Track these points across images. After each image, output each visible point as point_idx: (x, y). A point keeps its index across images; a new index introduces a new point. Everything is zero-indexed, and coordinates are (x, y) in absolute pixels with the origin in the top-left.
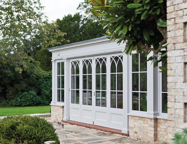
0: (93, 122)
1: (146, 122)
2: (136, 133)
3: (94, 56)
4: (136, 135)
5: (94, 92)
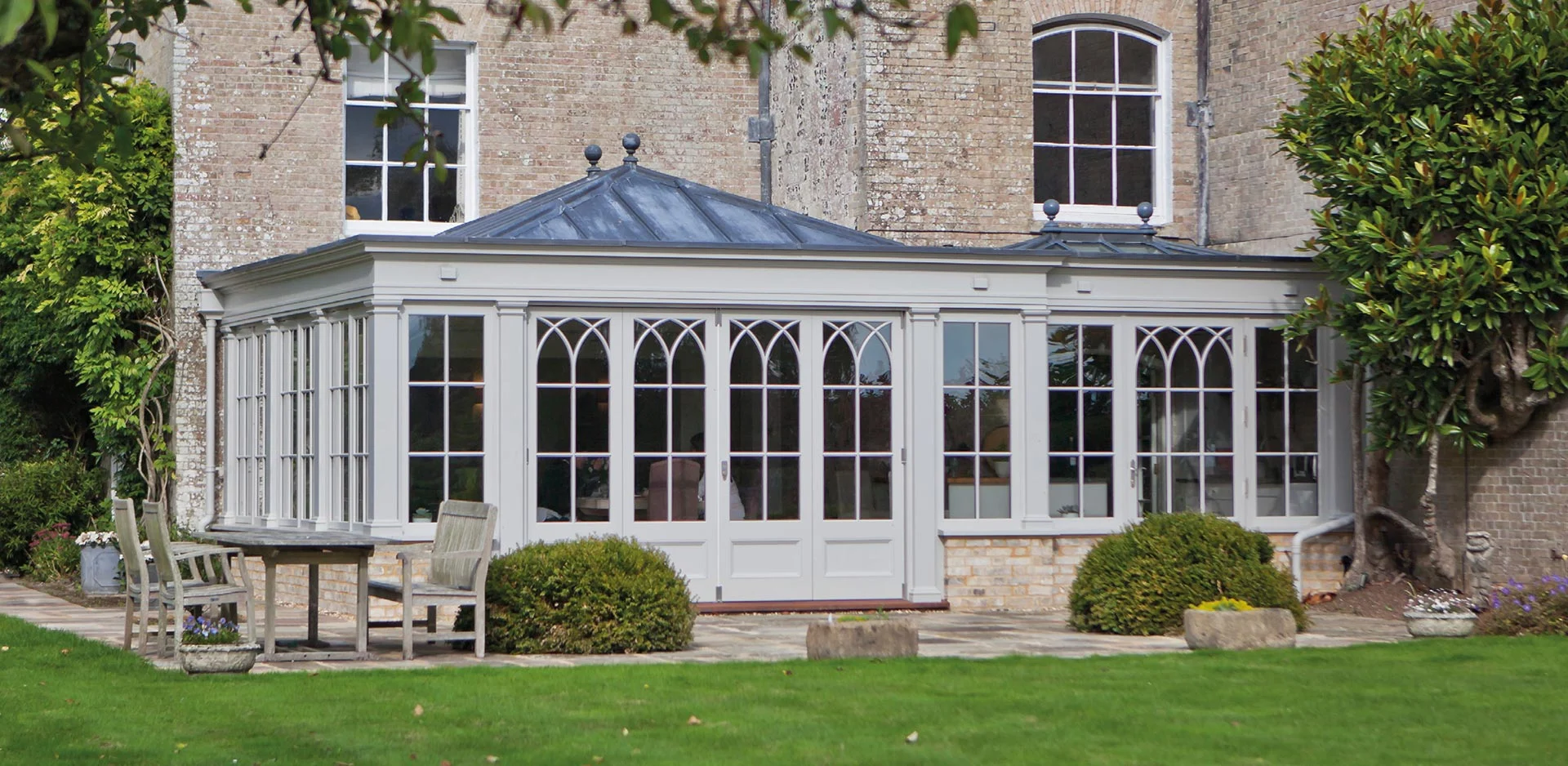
1: (1022, 551)
4: (977, 601)
5: (724, 463)
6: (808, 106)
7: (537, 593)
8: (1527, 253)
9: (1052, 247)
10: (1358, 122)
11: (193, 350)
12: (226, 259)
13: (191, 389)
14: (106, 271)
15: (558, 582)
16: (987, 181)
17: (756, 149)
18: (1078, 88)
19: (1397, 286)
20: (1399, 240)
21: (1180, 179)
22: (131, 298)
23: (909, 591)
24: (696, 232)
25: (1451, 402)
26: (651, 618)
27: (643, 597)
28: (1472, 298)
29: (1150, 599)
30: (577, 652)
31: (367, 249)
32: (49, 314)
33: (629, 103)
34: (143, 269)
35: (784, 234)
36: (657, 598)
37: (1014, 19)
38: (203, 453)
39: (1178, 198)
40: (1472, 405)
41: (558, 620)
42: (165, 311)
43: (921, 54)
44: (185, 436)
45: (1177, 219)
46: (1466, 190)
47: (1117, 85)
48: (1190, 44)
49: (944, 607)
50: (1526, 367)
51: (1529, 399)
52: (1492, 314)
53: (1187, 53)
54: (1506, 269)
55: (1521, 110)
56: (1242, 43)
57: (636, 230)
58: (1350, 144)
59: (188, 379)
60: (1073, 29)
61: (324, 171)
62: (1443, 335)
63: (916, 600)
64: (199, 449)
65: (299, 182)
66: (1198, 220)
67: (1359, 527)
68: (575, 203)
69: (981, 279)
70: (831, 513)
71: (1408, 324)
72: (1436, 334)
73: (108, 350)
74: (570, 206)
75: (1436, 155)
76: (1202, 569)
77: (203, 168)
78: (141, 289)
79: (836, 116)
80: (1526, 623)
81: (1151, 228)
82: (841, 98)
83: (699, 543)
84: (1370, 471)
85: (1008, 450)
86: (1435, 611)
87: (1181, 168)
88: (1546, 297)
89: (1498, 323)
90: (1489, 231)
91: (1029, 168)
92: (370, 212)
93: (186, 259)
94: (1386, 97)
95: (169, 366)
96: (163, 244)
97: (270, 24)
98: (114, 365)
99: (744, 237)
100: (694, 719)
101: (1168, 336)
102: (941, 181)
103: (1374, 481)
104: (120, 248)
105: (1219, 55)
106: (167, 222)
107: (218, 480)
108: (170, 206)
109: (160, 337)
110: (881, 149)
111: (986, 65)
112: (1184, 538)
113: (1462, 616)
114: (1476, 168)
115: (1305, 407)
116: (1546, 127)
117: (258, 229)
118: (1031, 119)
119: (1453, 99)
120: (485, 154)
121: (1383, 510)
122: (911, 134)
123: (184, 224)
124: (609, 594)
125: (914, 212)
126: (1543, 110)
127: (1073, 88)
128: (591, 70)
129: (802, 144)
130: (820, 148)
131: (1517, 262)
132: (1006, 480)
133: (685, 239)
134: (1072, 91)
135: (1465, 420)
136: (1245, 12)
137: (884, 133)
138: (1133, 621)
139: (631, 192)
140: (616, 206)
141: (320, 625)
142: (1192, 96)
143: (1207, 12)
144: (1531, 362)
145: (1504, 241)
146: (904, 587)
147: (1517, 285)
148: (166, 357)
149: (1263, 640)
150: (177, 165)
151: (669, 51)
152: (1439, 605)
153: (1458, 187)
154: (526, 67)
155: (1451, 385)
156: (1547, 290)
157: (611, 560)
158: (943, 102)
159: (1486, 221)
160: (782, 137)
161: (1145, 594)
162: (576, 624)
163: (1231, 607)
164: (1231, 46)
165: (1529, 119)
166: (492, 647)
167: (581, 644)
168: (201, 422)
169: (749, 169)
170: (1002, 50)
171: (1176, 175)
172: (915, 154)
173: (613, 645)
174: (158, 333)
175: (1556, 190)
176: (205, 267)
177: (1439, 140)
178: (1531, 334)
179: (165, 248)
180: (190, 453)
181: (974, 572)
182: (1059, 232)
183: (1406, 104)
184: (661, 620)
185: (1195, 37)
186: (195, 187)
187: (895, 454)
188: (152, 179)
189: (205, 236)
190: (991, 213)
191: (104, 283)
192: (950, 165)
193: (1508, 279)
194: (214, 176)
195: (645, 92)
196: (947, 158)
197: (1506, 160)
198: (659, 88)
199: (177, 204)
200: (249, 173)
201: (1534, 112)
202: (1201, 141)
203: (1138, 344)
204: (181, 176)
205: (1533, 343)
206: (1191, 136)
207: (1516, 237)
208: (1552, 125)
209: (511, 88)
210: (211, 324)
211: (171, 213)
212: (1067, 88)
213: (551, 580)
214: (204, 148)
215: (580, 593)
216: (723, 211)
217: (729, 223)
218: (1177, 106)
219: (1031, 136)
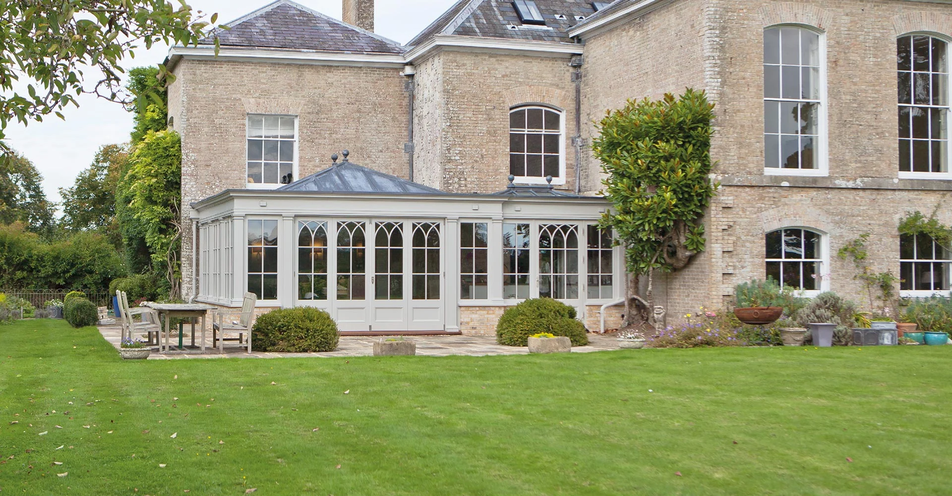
0: (370, 326)
1: (491, 312)
2: (473, 328)
3: (370, 217)
4: (473, 331)
5: (373, 277)
6: (425, 139)
7: (274, 329)
8: (683, 196)
9: (511, 193)
10: (619, 144)
11: (188, 233)
12: (201, 198)
13: (187, 247)
14: (155, 203)
15: (283, 324)
16: (491, 168)
17: (407, 155)
18: (528, 131)
19: (632, 209)
20: (633, 190)
21: (569, 167)
22: (165, 213)
23: (446, 327)
24: (365, 188)
25: (657, 254)
26: (319, 339)
27: (316, 331)
28: (661, 214)
29: (523, 332)
30: (289, 351)
31: (231, 195)
32: (139, 219)
33: (358, 138)
34: (169, 202)
35: (400, 188)
36: (321, 331)
37: (502, 105)
38: (192, 272)
39: (567, 174)
40: (665, 256)
41: (282, 339)
42: (178, 219)
43: (465, 118)
44: (185, 265)
45: (567, 182)
46: (659, 171)
47: (526, 130)
48: (573, 113)
49: (460, 333)
50: (685, 241)
51: (687, 253)
52: (669, 220)
53: (572, 117)
54: (674, 203)
55: (681, 139)
56: (592, 113)
57: (341, 187)
58: (616, 153)
59: (187, 244)
60: (526, 108)
61: (239, 165)
62: (650, 228)
63: (448, 331)
64: (190, 270)
65: (229, 169)
66: (575, 183)
67: (626, 303)
68: (320, 177)
69: (475, 206)
70: (415, 297)
71: (637, 224)
72: (647, 228)
73: (157, 232)
74: (318, 178)
75: (647, 157)
76: (544, 321)
77: (192, 163)
78: (169, 210)
79: (433, 143)
80: (671, 343)
81: (551, 185)
82: (435, 135)
83: (363, 308)
84: (631, 281)
85: (486, 273)
86: (628, 338)
87: (569, 162)
88: (692, 213)
89: (672, 224)
90: (667, 187)
91: (508, 163)
92: (258, 180)
93: (186, 198)
94: (629, 135)
95: (179, 239)
96: (178, 193)
97: (218, 109)
98: (158, 238)
99: (384, 190)
100: (273, 383)
101: (552, 228)
102: (473, 167)
103: (632, 285)
104: (161, 194)
105: (583, 119)
106: (179, 184)
107: (197, 280)
108: (180, 178)
109: (176, 228)
110: (449, 155)
111: (491, 122)
112: (538, 308)
113: (639, 340)
114: (662, 162)
115: (607, 256)
116: (691, 146)
117: (213, 187)
118: (509, 143)
119: (655, 135)
120: (301, 158)
121: (635, 297)
122: (461, 149)
123: (185, 185)
124: (302, 329)
125: (462, 179)
126: (690, 139)
127: (526, 131)
128: (342, 125)
129: (423, 154)
130: (429, 155)
131: (679, 200)
132: (485, 283)
133: (360, 190)
134: (526, 132)
135: (663, 261)
136: (592, 101)
137: (450, 149)
138: (517, 340)
139: (343, 172)
140: (336, 178)
141: (195, 340)
142: (573, 134)
143: (579, 101)
144: (687, 239)
145: (674, 192)
146: (444, 325)
147: (679, 208)
148: (177, 235)
149: (557, 349)
150: (182, 163)
151: (373, 118)
152: (629, 336)
153: (656, 170)
154: (317, 125)
155: (657, 248)
156: (692, 210)
157: (304, 316)
158: (473, 137)
159: (666, 183)
160: (417, 150)
161: (522, 330)
162: (289, 341)
163: (545, 336)
164: (588, 114)
165: (684, 142)
166: (254, 349)
167: (292, 348)
168: (191, 260)
169: (405, 163)
170: (497, 117)
171: (567, 165)
172: (462, 157)
173: (303, 349)
174: (175, 226)
175: (693, 171)
176: (193, 201)
177: (649, 151)
178: (687, 227)
179: (179, 194)
180: (187, 271)
181: (472, 320)
182: (514, 187)
183: (638, 137)
184: (322, 340)
185: (575, 111)
186: (189, 171)
187: (441, 274)
188: (174, 168)
189: (193, 189)
190: (492, 180)
191: (155, 208)
192: (476, 161)
193: (675, 206)
194: (197, 167)
195: (364, 134)
196: (475, 158)
197: (675, 159)
198: (369, 132)
199: (183, 177)
200: (210, 165)
201: (687, 140)
202: (577, 152)
203: (540, 231)
204: (184, 167)
205: (687, 231)
206: (573, 150)
207: (678, 190)
208: (694, 145)
209: (311, 132)
210: (194, 223)
211: (180, 181)
212: (524, 131)
213: (279, 324)
214: (193, 156)
215: (291, 329)
216: (378, 179)
217: (379, 184)
218: (567, 139)
219: (509, 150)
